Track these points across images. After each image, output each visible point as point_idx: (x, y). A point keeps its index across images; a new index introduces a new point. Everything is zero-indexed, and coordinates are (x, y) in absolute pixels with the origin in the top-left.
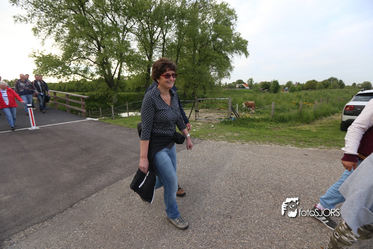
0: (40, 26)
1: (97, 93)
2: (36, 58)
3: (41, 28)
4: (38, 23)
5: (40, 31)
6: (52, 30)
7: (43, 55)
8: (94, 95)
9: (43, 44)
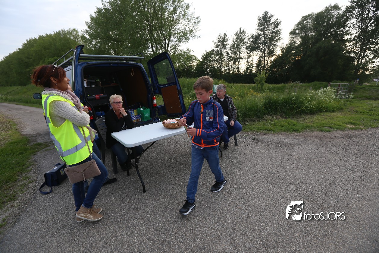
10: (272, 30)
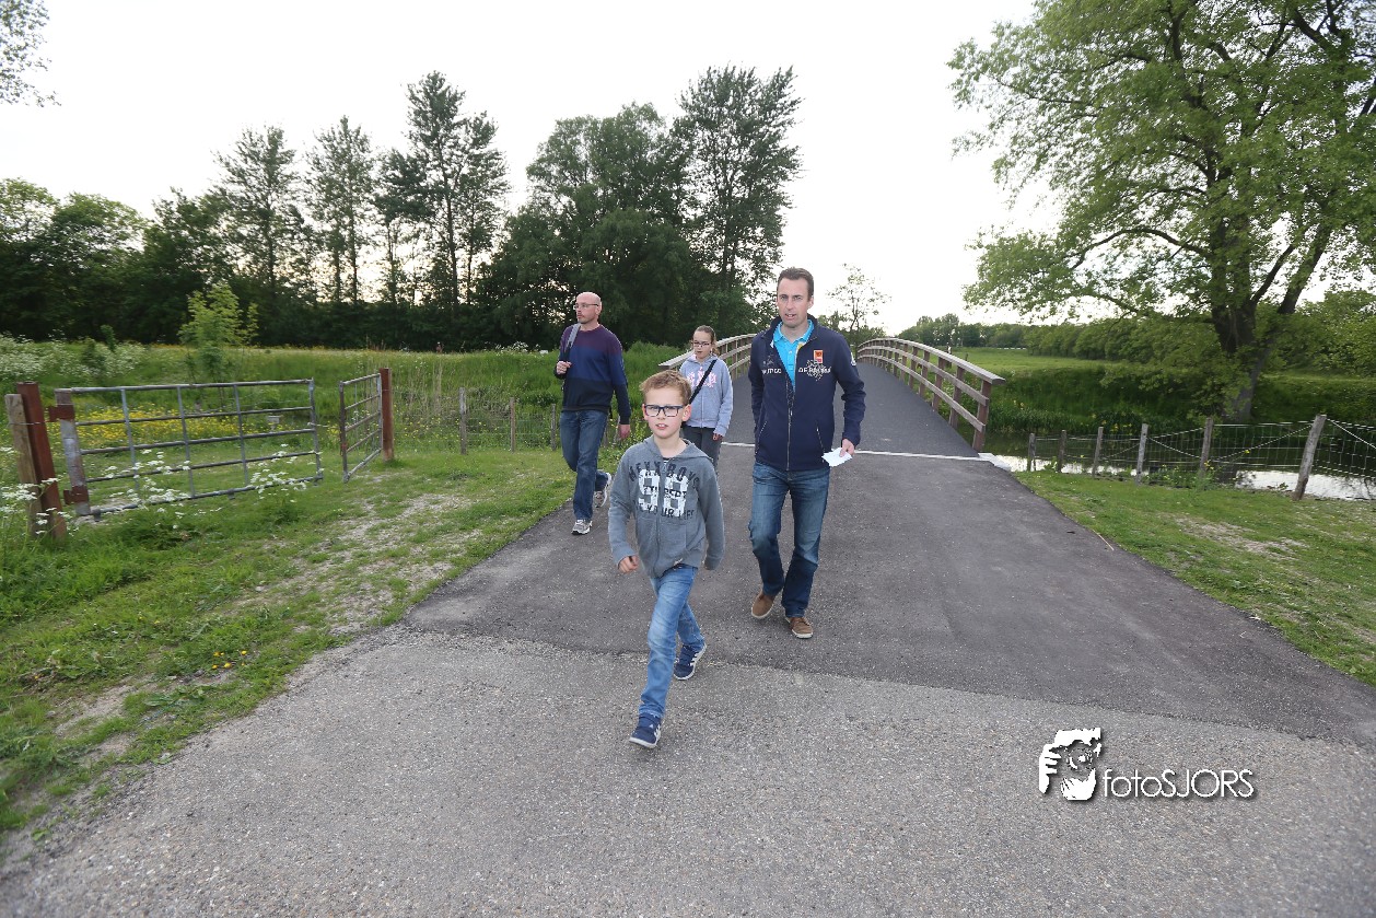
0: (1015, 147)
1: (1154, 369)
2: (982, 252)
3: (1018, 153)
4: (1015, 139)
5: (1013, 165)
6: (1050, 152)
7: (1002, 239)
8: (1139, 374)
9: (1012, 202)
10: (467, 147)
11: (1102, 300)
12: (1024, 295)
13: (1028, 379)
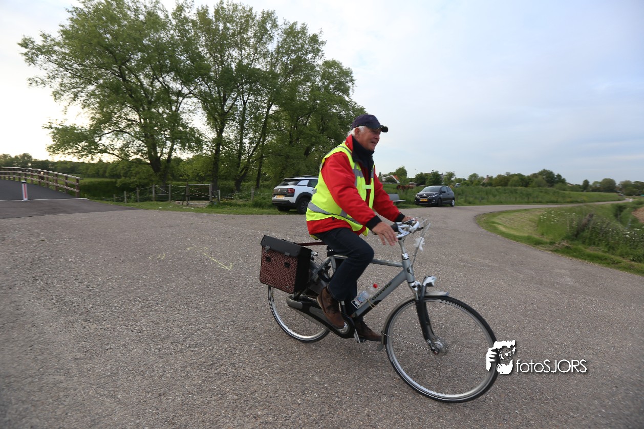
0: (63, 88)
1: (133, 180)
2: (53, 130)
3: (64, 91)
4: (61, 85)
5: (62, 95)
6: (79, 95)
7: (62, 126)
8: (129, 182)
9: (65, 111)
11: (111, 156)
12: (78, 151)
13: (86, 185)
